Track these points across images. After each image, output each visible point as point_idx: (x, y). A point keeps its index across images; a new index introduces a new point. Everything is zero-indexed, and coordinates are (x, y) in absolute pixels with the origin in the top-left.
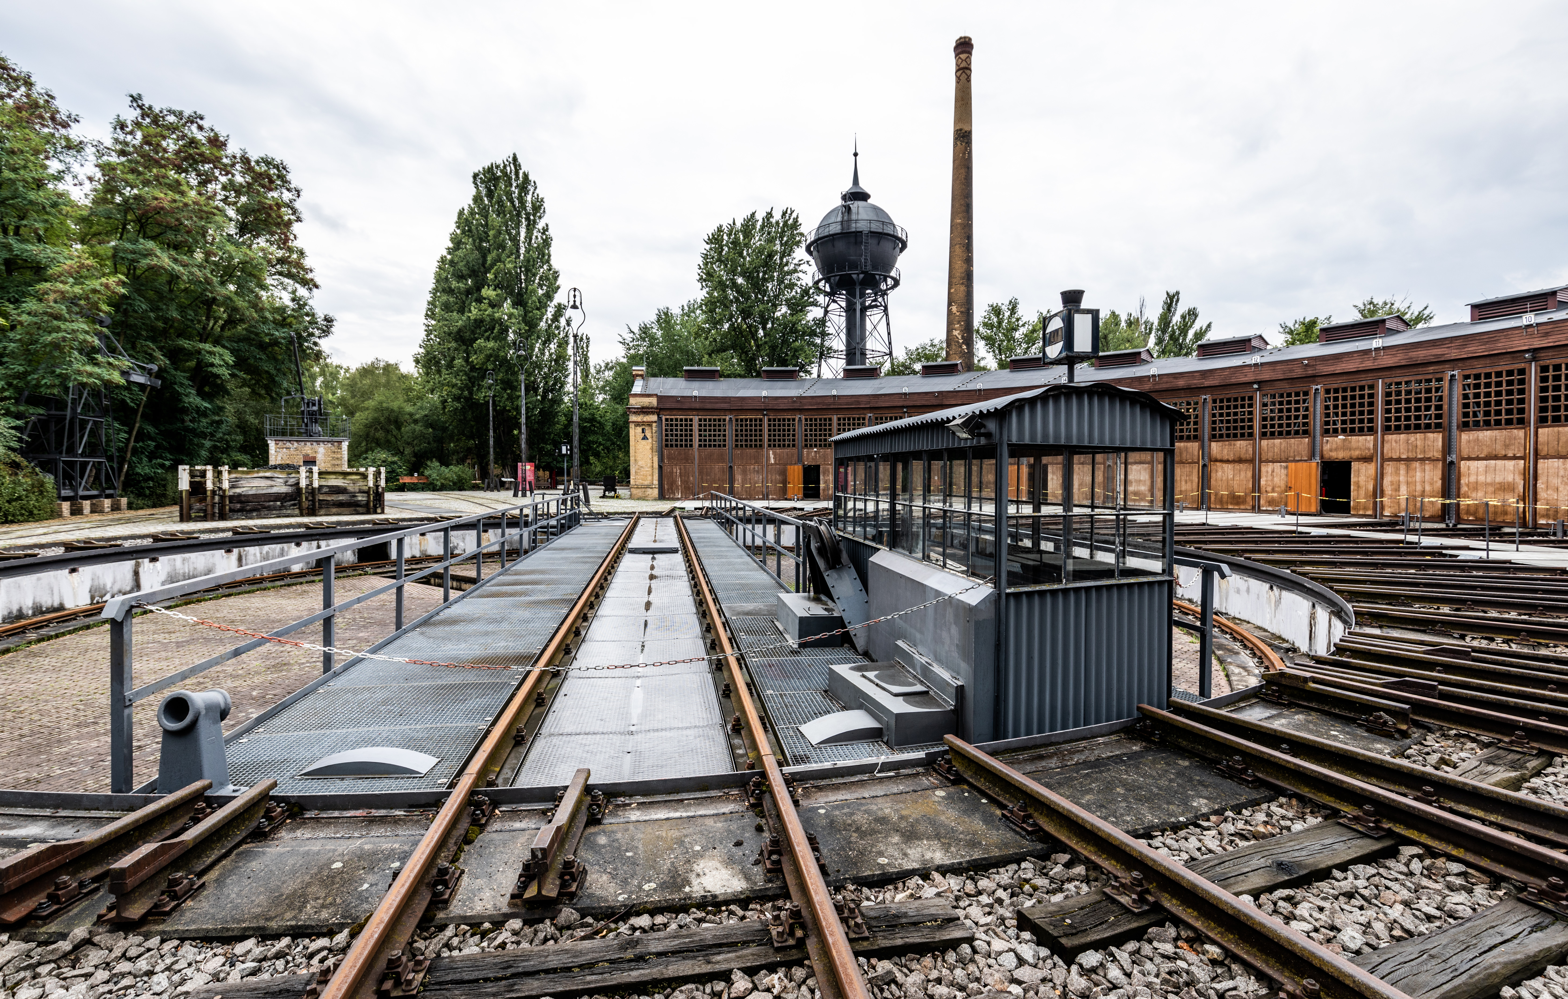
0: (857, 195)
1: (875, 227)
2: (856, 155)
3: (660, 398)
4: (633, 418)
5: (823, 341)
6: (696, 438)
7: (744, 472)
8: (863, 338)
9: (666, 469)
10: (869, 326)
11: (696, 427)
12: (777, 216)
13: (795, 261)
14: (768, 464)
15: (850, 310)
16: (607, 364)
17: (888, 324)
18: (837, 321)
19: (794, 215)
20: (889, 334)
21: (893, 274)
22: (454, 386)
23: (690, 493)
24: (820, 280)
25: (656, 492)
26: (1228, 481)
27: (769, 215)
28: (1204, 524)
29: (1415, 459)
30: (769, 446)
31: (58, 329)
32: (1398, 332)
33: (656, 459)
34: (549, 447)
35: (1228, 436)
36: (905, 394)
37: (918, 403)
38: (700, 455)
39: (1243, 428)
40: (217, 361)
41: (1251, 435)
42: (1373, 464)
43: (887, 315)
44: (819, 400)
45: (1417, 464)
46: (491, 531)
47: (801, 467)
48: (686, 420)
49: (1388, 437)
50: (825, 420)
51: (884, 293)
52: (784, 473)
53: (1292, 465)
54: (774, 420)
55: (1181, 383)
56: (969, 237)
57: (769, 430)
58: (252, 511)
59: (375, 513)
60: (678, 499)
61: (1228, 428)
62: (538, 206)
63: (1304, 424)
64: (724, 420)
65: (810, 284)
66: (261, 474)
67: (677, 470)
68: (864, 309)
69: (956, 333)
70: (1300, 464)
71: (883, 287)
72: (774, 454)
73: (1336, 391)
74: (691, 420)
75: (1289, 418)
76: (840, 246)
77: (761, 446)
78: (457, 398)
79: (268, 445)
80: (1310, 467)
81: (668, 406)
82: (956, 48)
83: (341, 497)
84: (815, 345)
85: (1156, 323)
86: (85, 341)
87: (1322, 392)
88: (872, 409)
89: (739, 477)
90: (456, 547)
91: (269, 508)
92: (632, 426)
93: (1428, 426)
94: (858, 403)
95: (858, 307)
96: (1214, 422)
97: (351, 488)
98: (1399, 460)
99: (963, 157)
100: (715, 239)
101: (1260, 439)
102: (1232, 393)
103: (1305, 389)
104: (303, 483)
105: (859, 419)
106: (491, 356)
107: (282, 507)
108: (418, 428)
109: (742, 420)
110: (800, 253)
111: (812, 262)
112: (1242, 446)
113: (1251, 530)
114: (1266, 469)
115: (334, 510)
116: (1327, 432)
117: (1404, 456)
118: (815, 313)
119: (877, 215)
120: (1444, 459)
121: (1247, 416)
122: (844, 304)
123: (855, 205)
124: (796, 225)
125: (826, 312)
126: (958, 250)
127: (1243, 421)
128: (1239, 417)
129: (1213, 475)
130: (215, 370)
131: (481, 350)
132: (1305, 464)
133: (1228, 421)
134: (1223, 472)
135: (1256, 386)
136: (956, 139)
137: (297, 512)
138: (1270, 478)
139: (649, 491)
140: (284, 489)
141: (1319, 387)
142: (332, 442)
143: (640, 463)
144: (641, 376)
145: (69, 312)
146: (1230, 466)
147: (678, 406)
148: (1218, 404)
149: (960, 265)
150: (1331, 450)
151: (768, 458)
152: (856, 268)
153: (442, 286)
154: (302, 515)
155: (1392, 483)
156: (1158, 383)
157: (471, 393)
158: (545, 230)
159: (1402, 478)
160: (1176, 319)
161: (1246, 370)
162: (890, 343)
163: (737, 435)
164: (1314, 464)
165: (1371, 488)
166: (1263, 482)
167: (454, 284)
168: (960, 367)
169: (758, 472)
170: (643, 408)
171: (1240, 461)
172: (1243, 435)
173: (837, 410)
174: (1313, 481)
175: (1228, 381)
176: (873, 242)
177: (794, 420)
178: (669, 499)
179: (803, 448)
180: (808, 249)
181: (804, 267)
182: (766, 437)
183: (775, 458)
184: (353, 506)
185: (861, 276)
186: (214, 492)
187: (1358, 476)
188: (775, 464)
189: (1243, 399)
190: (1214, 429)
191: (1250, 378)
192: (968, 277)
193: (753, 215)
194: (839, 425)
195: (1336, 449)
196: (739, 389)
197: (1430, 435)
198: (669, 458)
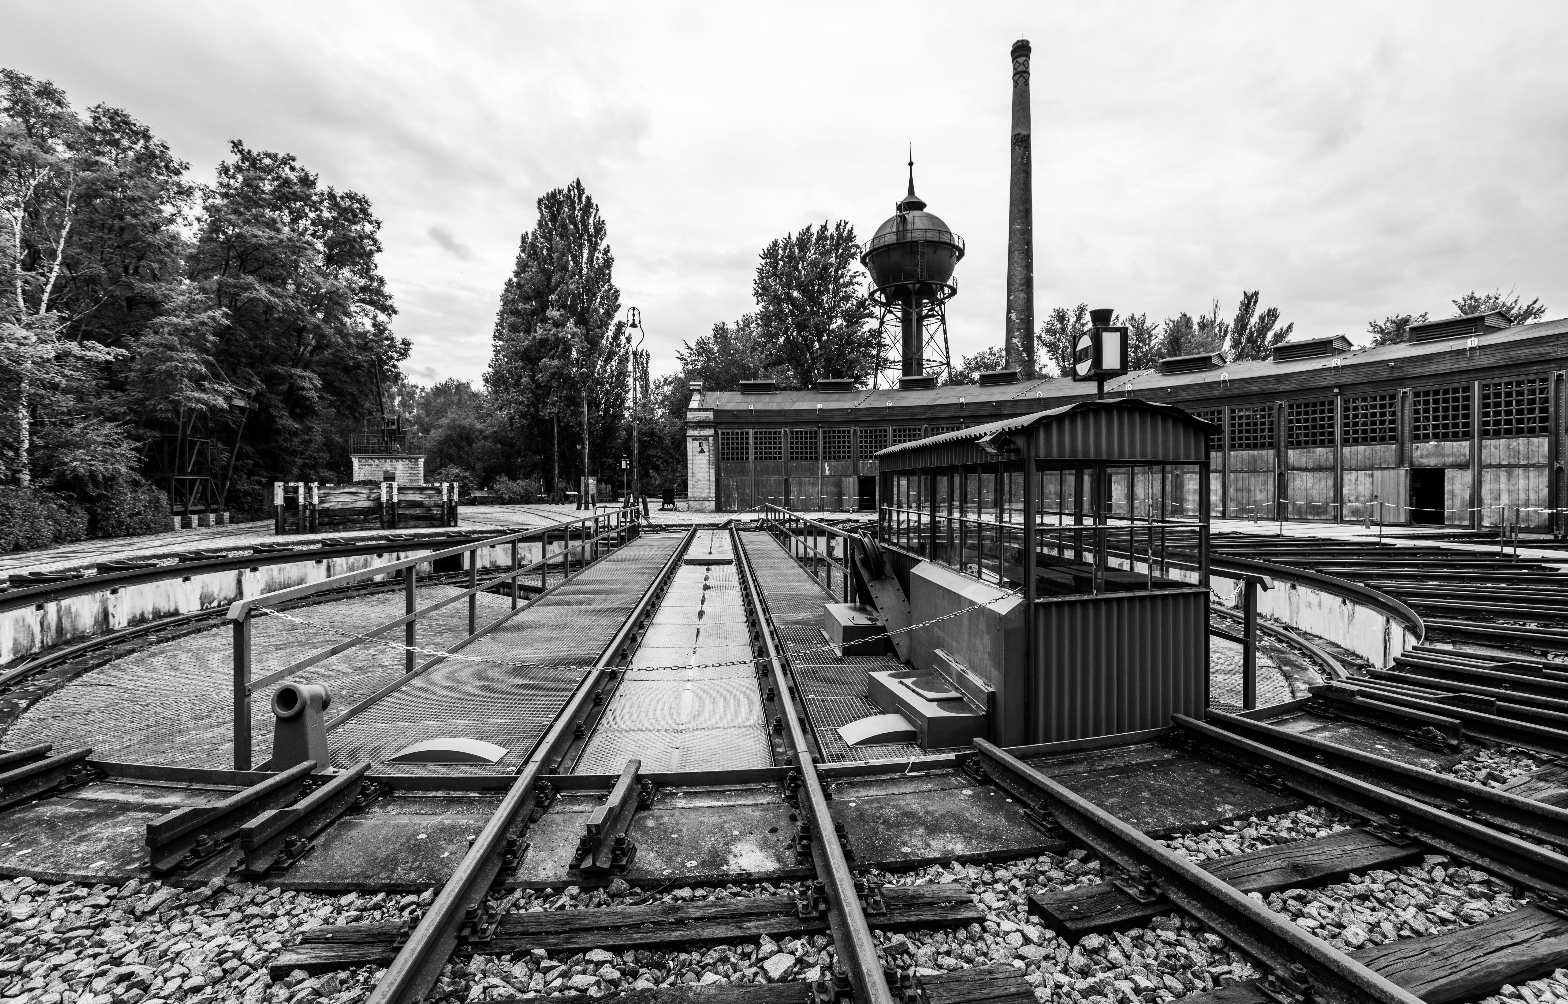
0: (913, 204)
1: (931, 236)
2: (911, 164)
3: (717, 413)
4: (690, 432)
5: (879, 352)
6: (752, 451)
7: (800, 485)
8: (920, 348)
9: (723, 482)
10: (926, 336)
11: (751, 441)
12: (831, 229)
13: (851, 273)
14: (823, 476)
15: (906, 321)
16: (666, 379)
17: (945, 333)
18: (893, 332)
19: (848, 227)
20: (946, 343)
21: (950, 282)
22: (521, 403)
23: (746, 505)
24: (875, 291)
25: (712, 505)
26: (1306, 490)
27: (824, 228)
28: (1278, 536)
29: (1518, 466)
30: (825, 458)
31: (171, 359)
32: (1499, 329)
33: (713, 472)
34: (610, 461)
35: (1306, 443)
36: (962, 404)
37: (975, 413)
38: (756, 469)
39: (1322, 434)
40: (307, 385)
41: (1332, 442)
42: (1470, 472)
43: (944, 324)
44: (874, 412)
45: (1520, 471)
46: (555, 543)
47: (856, 479)
48: (742, 433)
49: (1486, 442)
50: (880, 431)
51: (941, 302)
52: (839, 485)
53: (1378, 474)
54: (829, 432)
55: (1254, 388)
56: (1029, 243)
57: (825, 443)
58: (338, 524)
59: (449, 526)
60: (735, 512)
61: (1306, 435)
62: (600, 228)
63: (1392, 430)
64: (780, 433)
65: (866, 296)
66: (347, 490)
67: (733, 483)
68: (921, 319)
69: (1015, 341)
70: (1386, 472)
71: (940, 296)
72: (830, 466)
73: (1427, 394)
74: (747, 433)
75: (1373, 423)
76: (896, 256)
77: (816, 458)
78: (523, 415)
79: (352, 462)
80: (1398, 475)
81: (724, 420)
82: (1013, 53)
83: (418, 511)
84: (871, 356)
85: (1232, 325)
86: (194, 369)
87: (1411, 395)
88: (927, 420)
89: (794, 490)
90: (523, 559)
91: (354, 522)
92: (689, 440)
93: (1532, 431)
94: (914, 414)
95: (915, 317)
96: (1291, 429)
97: (426, 503)
98: (1499, 466)
99: (1022, 162)
100: (770, 254)
101: (1342, 446)
102: (1310, 398)
103: (1391, 393)
104: (384, 498)
105: (915, 430)
106: (555, 373)
107: (365, 521)
108: (487, 444)
109: (797, 433)
110: (855, 265)
111: (868, 273)
112: (1322, 453)
113: (1329, 542)
114: (1349, 478)
115: (412, 523)
116: (1416, 438)
117: (1504, 463)
118: (871, 324)
119: (933, 224)
120: (1550, 466)
121: (1327, 422)
122: (899, 314)
123: (910, 215)
124: (851, 237)
125: (882, 323)
126: (1017, 256)
127: (1322, 427)
128: (1319, 423)
129: (1291, 484)
130: (305, 393)
131: (546, 368)
132: (1392, 472)
133: (1306, 428)
134: (1302, 481)
135: (1336, 390)
136: (1014, 144)
137: (378, 525)
138: (1353, 486)
139: (707, 504)
140: (366, 504)
141: (1407, 390)
142: (409, 459)
143: (697, 476)
144: (698, 390)
145: (181, 343)
146: (1309, 474)
147: (735, 420)
148: (1295, 410)
149: (1019, 271)
150: (1421, 457)
151: (823, 470)
152: (912, 278)
153: (509, 307)
154: (383, 528)
155: (1491, 491)
156: (1229, 389)
157: (537, 410)
158: (607, 251)
159: (1503, 486)
160: (1254, 320)
161: (1325, 374)
162: (947, 353)
163: (792, 448)
164: (1402, 472)
165: (1467, 496)
166: (1345, 491)
167: (521, 306)
168: (1019, 376)
169: (813, 484)
170: (700, 422)
171: (1320, 469)
172: (1322, 442)
173: (892, 422)
174: (1402, 490)
175: (1306, 386)
176: (929, 251)
177: (849, 432)
178: (726, 511)
179: (858, 460)
180: (863, 261)
181: (859, 279)
182: (821, 449)
183: (830, 470)
184: (429, 520)
185: (917, 286)
186: (305, 506)
187: (1453, 484)
188: (831, 476)
189: (1322, 404)
190: (1291, 436)
191: (1330, 381)
192: (1028, 284)
193: (808, 228)
194: (895, 436)
195: (1428, 456)
196: (794, 402)
197: (1535, 440)
198: (725, 472)
